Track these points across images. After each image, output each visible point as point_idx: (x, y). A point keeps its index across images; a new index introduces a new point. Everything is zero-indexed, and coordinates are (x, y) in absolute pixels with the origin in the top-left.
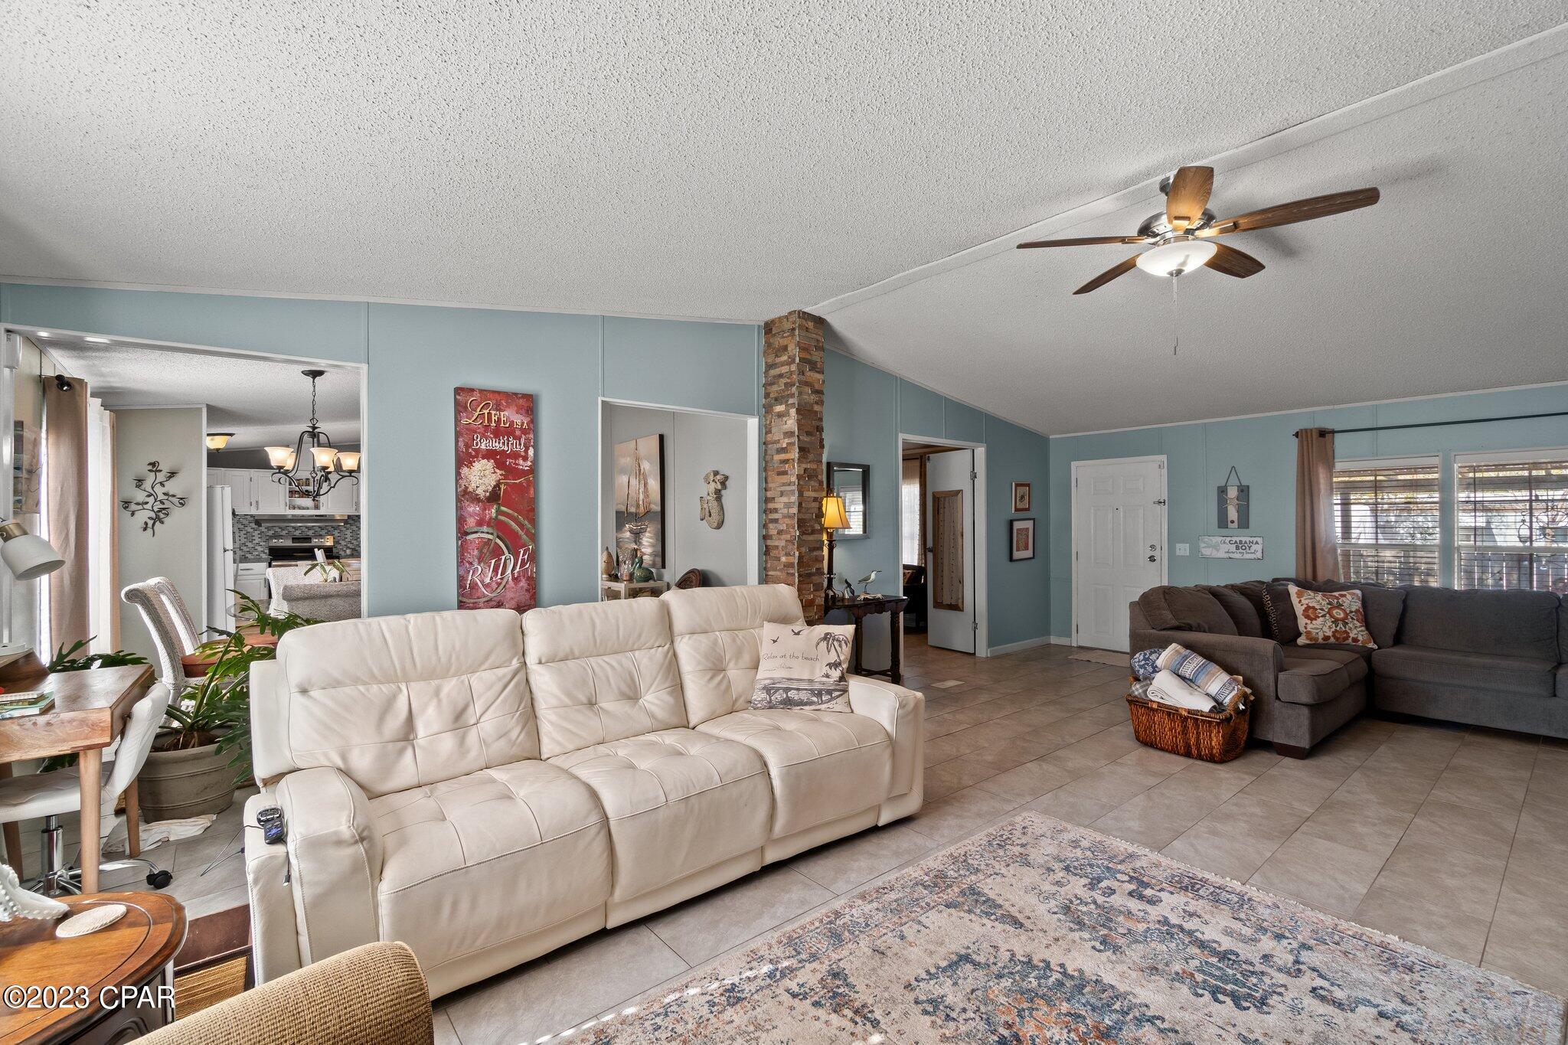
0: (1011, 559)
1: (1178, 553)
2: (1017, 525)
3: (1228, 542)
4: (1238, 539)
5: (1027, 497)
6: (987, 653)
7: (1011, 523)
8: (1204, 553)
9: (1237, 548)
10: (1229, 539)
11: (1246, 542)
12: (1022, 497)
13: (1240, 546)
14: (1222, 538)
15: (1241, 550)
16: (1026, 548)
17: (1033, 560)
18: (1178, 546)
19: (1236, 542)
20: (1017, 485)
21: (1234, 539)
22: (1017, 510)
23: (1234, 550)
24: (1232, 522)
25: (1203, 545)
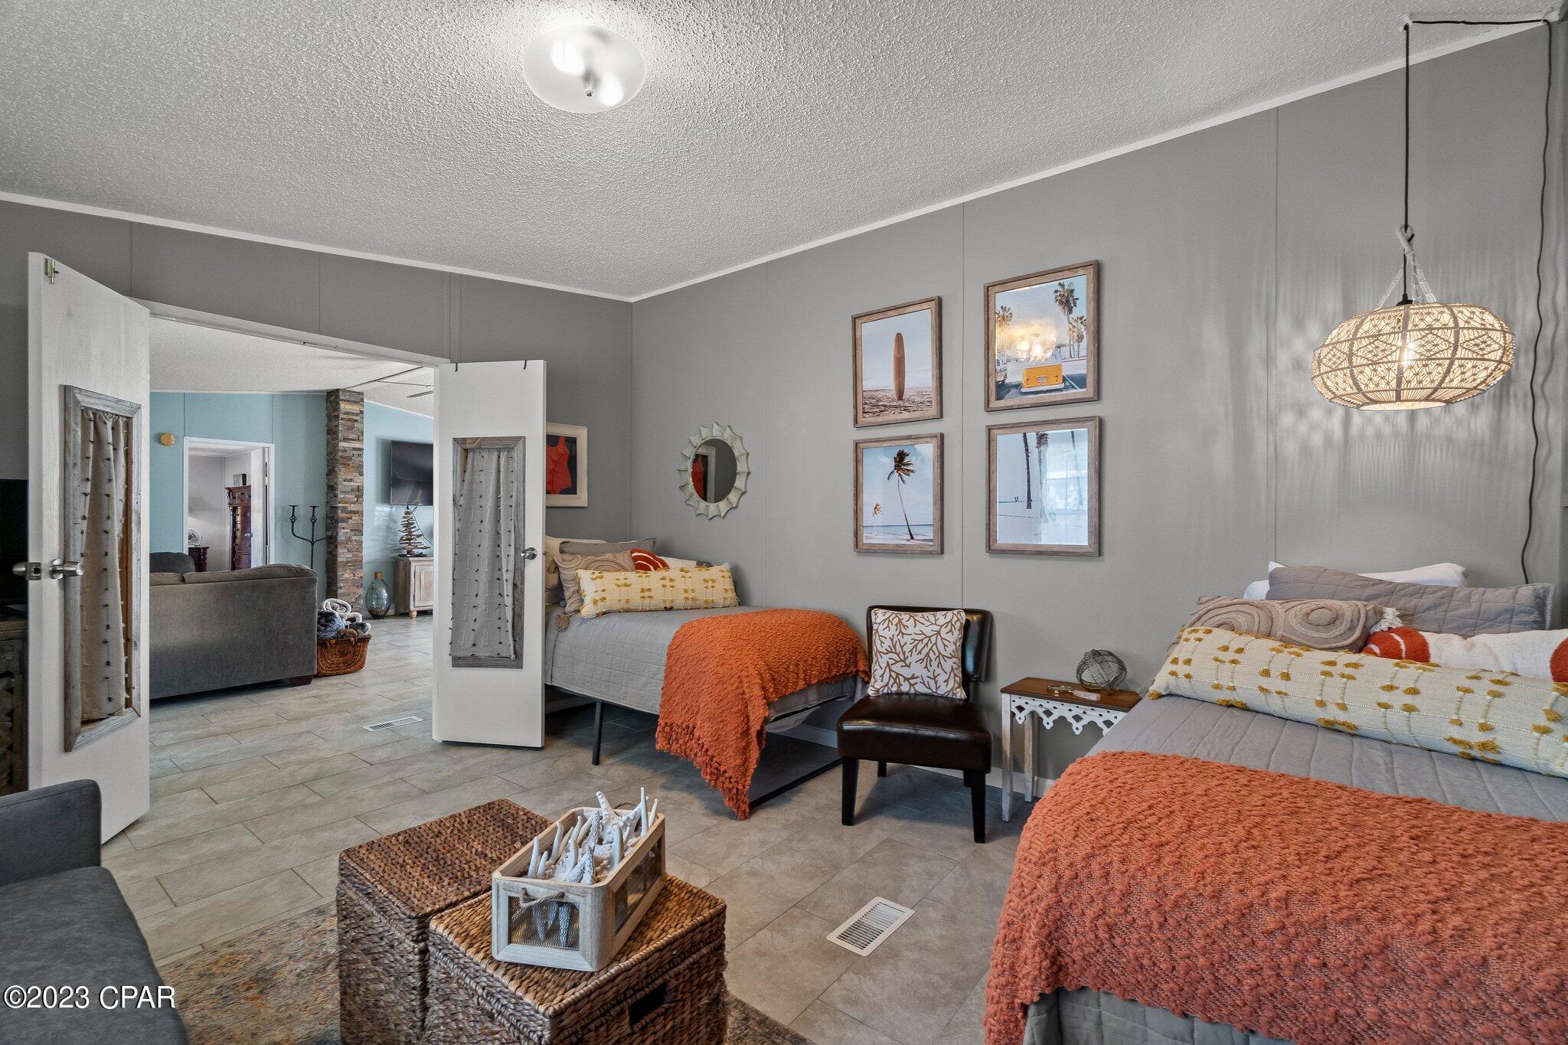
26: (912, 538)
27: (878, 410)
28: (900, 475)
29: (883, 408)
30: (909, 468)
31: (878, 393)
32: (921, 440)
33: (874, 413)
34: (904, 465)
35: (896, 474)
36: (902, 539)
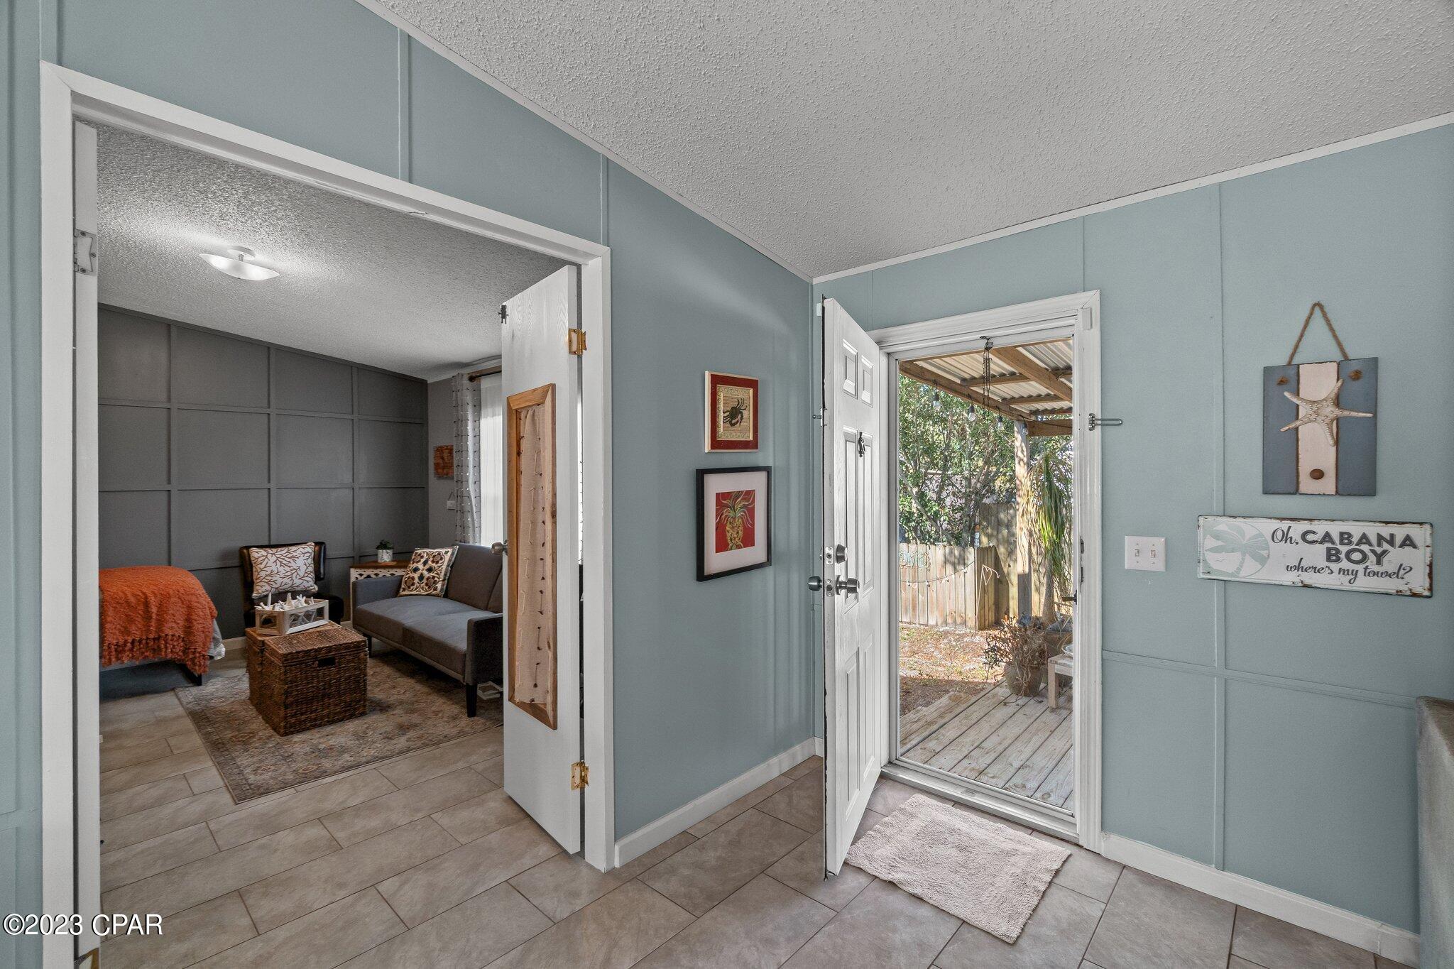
0: (702, 576)
1: (1129, 562)
2: (716, 485)
3: (1297, 537)
4: (1335, 529)
5: (748, 414)
6: (609, 857)
7: (701, 475)
8: (1215, 565)
9: (1332, 556)
10: (1305, 526)
11: (1364, 539)
12: (734, 414)
13: (1344, 549)
14: (1275, 524)
15: (1345, 564)
16: (748, 541)
17: (769, 571)
18: (1130, 543)
19: (1327, 537)
20: (716, 380)
21: (1321, 528)
22: (716, 444)
23: (1321, 562)
24: (1318, 474)
25: (1210, 543)
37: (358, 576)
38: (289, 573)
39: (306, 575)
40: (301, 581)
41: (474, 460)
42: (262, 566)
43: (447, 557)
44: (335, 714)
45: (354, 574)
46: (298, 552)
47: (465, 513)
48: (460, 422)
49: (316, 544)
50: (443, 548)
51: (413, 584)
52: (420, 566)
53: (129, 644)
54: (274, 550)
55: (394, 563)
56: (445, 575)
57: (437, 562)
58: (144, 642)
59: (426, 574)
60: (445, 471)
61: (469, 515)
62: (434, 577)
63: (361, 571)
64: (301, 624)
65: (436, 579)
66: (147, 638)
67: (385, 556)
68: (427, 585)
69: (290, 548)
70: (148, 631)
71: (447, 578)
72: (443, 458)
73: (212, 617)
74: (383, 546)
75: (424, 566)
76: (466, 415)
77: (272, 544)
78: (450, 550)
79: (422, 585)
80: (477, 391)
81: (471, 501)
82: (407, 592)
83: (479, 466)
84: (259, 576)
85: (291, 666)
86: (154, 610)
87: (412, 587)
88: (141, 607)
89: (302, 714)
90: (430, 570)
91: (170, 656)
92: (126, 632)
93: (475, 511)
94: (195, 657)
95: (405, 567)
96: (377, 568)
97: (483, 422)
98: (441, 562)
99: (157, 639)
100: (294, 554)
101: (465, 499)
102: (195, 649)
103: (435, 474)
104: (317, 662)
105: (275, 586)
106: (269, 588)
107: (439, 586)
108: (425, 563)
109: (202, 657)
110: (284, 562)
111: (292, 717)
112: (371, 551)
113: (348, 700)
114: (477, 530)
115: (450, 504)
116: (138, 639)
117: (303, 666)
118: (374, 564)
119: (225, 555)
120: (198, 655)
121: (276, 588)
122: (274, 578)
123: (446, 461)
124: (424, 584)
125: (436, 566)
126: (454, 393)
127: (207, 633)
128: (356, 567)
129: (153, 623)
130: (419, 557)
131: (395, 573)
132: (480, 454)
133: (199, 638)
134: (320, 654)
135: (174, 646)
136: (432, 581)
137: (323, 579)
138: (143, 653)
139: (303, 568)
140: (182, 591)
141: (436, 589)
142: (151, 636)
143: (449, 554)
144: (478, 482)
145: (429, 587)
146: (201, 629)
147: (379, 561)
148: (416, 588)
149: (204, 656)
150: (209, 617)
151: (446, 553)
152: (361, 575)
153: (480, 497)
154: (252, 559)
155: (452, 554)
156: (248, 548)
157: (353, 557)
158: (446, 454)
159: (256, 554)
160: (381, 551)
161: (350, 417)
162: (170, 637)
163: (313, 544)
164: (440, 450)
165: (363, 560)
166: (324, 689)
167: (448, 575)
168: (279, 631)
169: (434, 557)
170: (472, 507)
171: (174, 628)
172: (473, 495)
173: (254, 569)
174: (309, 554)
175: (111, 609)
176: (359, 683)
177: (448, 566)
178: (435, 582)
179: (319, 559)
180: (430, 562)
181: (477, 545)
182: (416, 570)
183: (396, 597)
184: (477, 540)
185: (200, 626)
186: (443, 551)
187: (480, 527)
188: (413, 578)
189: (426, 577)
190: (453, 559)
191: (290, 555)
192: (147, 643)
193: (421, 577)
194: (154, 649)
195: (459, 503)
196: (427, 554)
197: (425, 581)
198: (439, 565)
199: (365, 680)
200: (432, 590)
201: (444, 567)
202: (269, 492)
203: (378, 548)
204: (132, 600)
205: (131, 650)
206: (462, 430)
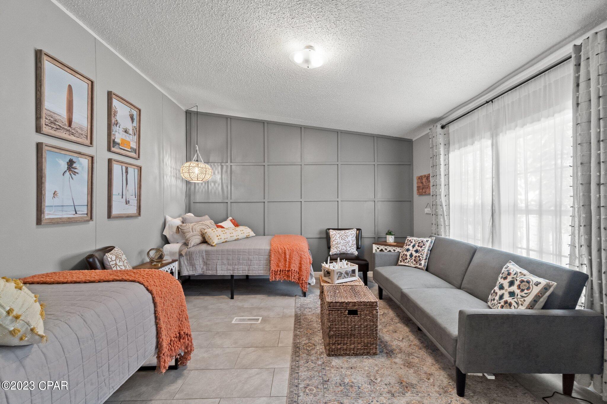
26: (76, 213)
27: (55, 127)
28: (70, 174)
29: (58, 127)
30: (76, 170)
31: (56, 115)
32: (83, 156)
33: (52, 128)
34: (73, 168)
35: (68, 173)
36: (70, 214)
37: (377, 249)
38: (345, 244)
39: (352, 245)
40: (350, 248)
41: (445, 180)
42: (334, 239)
43: (428, 244)
44: (358, 349)
45: (375, 247)
46: (349, 233)
47: (439, 216)
48: (435, 157)
49: (357, 229)
50: (425, 237)
51: (406, 259)
52: (410, 248)
53: (279, 272)
54: (339, 231)
55: (395, 244)
56: (427, 256)
57: (421, 247)
58: (284, 271)
59: (414, 254)
60: (424, 190)
61: (442, 217)
62: (419, 257)
63: (378, 246)
64: (343, 278)
65: (421, 258)
66: (285, 270)
67: (391, 239)
68: (415, 260)
69: (346, 231)
70: (285, 266)
71: (428, 258)
72: (422, 183)
73: (310, 263)
74: (389, 233)
75: (413, 248)
76: (439, 151)
77: (339, 228)
78: (430, 240)
79: (412, 260)
80: (447, 135)
81: (443, 208)
82: (402, 263)
83: (449, 185)
84: (332, 244)
85: (332, 311)
86: (288, 257)
87: (406, 261)
88: (283, 255)
89: (338, 344)
90: (417, 251)
91: (293, 280)
92: (278, 266)
93: (445, 214)
94: (303, 283)
95: (402, 247)
96: (386, 245)
97: (451, 155)
98: (423, 247)
99: (288, 271)
100: (347, 234)
101: (439, 207)
102: (303, 278)
103: (417, 193)
104: (347, 311)
105: (339, 249)
106: (336, 251)
107: (423, 262)
108: (413, 246)
109: (305, 283)
110: (343, 238)
111: (333, 344)
112: (383, 235)
113: (366, 341)
114: (447, 227)
115: (427, 210)
116: (282, 270)
117: (339, 312)
118: (385, 243)
119: (321, 232)
120: (304, 282)
121: (339, 251)
122: (339, 246)
123: (424, 184)
124: (413, 260)
125: (421, 249)
126: (431, 140)
127: (308, 271)
128: (375, 244)
129: (287, 263)
130: (410, 242)
131: (395, 250)
132: (449, 177)
133: (304, 273)
134: (349, 306)
135: (295, 276)
136: (418, 259)
137: (360, 248)
138: (284, 277)
139: (351, 242)
140: (298, 249)
141: (420, 264)
142: (287, 269)
143: (429, 242)
144: (447, 195)
145: (417, 262)
146: (305, 269)
147: (387, 242)
148: (408, 262)
149: (306, 282)
150: (309, 263)
151: (427, 241)
152: (378, 248)
153: (449, 205)
154: (330, 235)
155: (432, 242)
156: (329, 229)
157: (375, 238)
158: (424, 180)
159: (332, 232)
160: (388, 236)
161: (373, 163)
162: (293, 271)
163: (356, 230)
164: (420, 178)
165: (380, 241)
166: (351, 330)
167: (428, 256)
168: (332, 281)
169: (419, 243)
170: (443, 211)
171: (295, 267)
172: (444, 204)
173: (331, 240)
174: (354, 235)
175: (273, 254)
176: (373, 331)
177: (428, 250)
178: (420, 260)
179: (358, 237)
180: (416, 246)
181: (447, 237)
182: (408, 250)
183: (396, 265)
184: (447, 234)
185: (305, 267)
186: (425, 240)
187: (449, 225)
188: (406, 255)
189: (414, 255)
190: (432, 246)
191: (345, 235)
192: (285, 272)
193: (411, 255)
194: (287, 276)
195: (434, 209)
196: (415, 241)
197: (413, 258)
198: (422, 249)
199: (376, 330)
200: (418, 265)
201: (426, 250)
202: (338, 202)
203: (387, 234)
204: (280, 251)
205: (280, 274)
206: (436, 162)
